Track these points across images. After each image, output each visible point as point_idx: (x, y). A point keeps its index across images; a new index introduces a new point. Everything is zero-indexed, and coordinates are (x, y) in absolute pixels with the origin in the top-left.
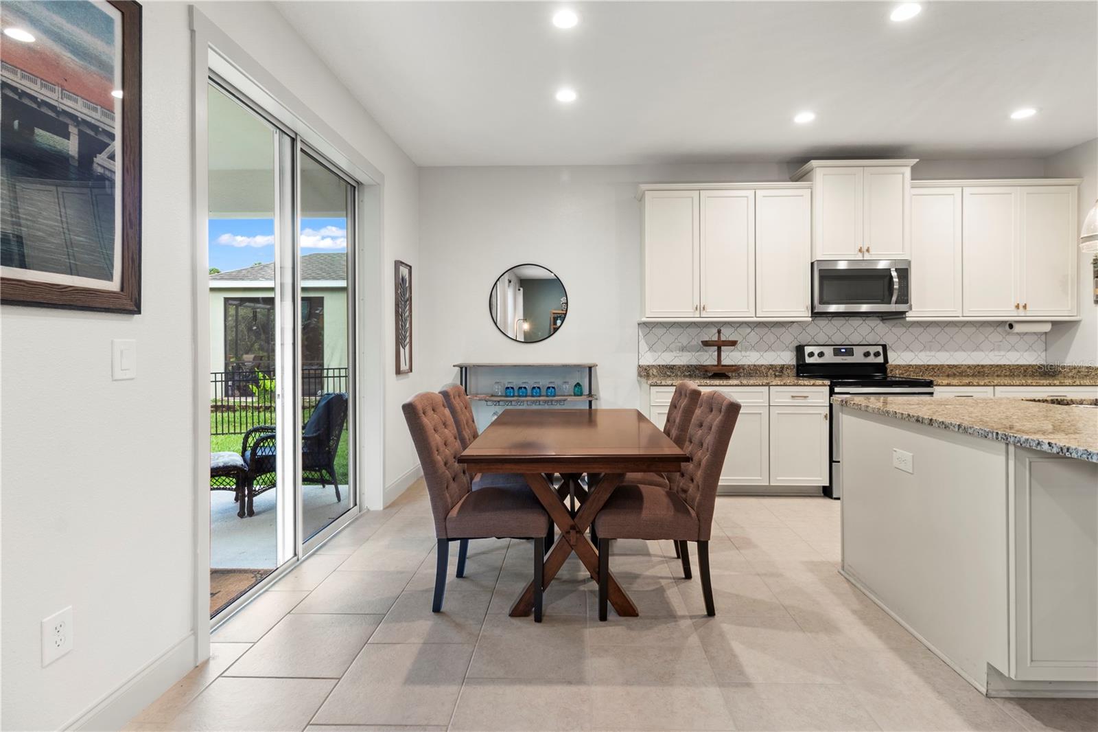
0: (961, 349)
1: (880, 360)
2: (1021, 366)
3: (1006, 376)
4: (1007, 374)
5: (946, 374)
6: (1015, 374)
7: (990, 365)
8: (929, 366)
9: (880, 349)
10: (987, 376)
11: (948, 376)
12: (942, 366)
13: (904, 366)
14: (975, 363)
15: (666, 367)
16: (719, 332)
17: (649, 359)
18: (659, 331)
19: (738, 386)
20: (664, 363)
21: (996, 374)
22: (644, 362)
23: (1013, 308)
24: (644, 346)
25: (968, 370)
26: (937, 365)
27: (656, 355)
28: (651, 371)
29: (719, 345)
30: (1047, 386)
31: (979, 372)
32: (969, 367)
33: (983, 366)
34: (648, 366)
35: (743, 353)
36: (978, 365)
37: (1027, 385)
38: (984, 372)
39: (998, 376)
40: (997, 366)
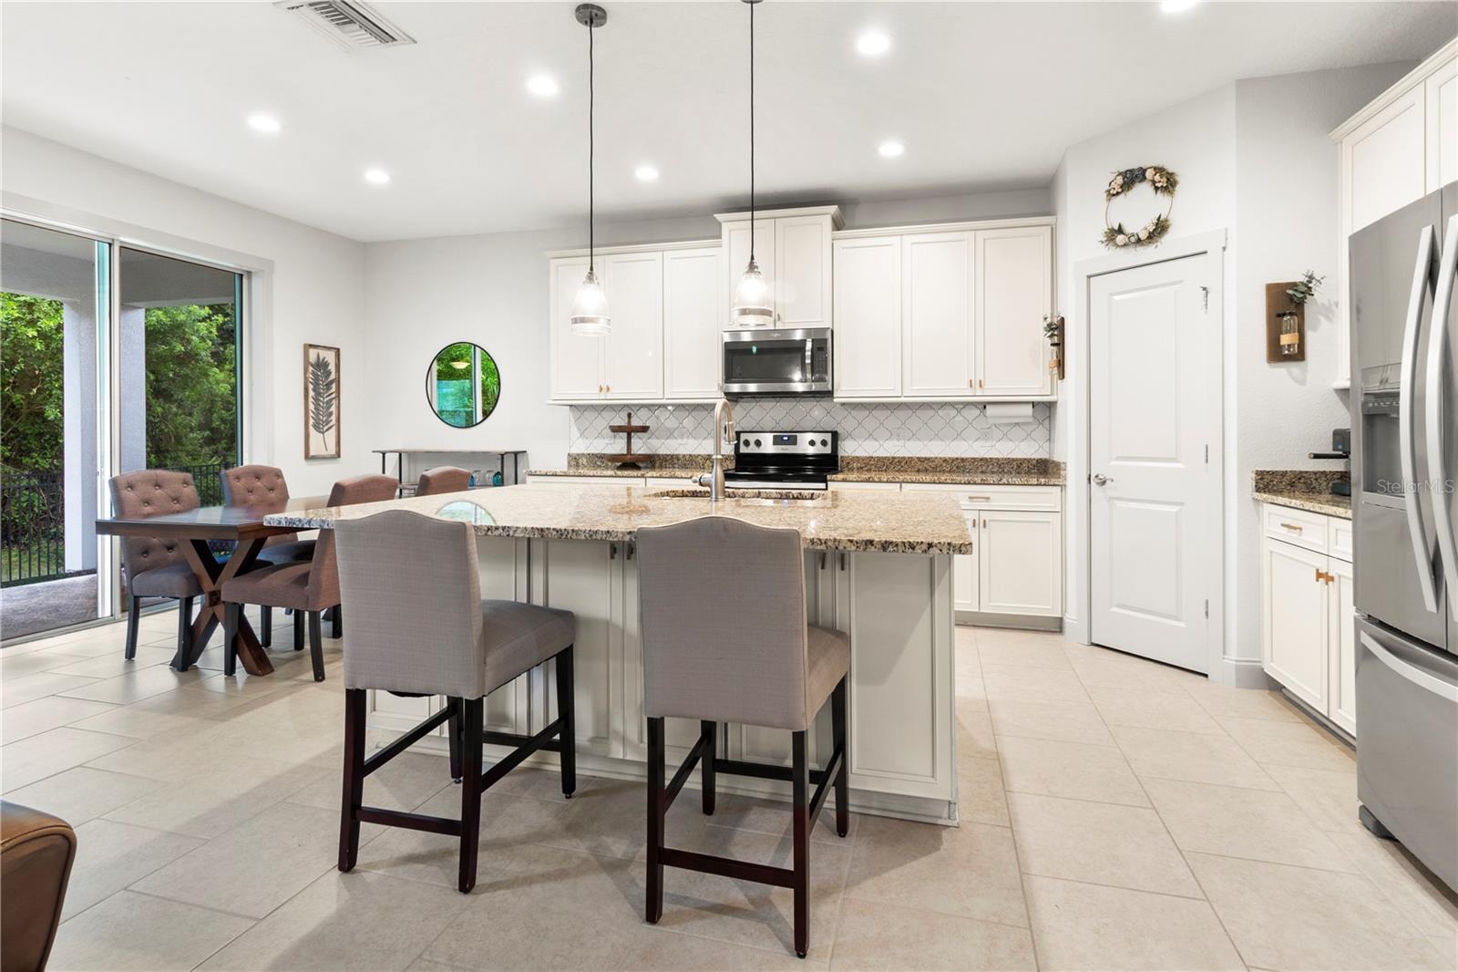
0: (937, 436)
1: (828, 450)
2: (1014, 460)
3: (993, 472)
4: (995, 470)
5: (916, 469)
6: (1006, 470)
7: (972, 459)
8: (893, 458)
9: (828, 437)
10: (969, 472)
11: (918, 471)
12: (911, 459)
13: (864, 459)
14: (955, 456)
15: (596, 455)
16: (629, 415)
17: (581, 447)
18: (590, 415)
19: (613, 477)
20: (595, 452)
21: (980, 470)
22: (575, 451)
23: (966, 385)
24: (575, 432)
25: (944, 465)
26: (904, 458)
27: (588, 442)
28: (580, 460)
29: (629, 431)
30: (965, 484)
31: (957, 467)
32: (945, 460)
33: (963, 460)
34: (578, 455)
35: (679, 441)
36: (957, 459)
37: (940, 483)
38: (964, 467)
39: (982, 472)
40: (982, 459)
